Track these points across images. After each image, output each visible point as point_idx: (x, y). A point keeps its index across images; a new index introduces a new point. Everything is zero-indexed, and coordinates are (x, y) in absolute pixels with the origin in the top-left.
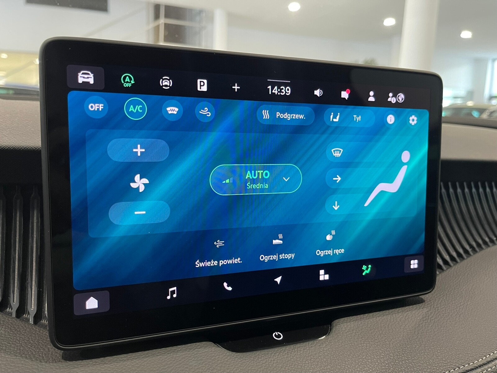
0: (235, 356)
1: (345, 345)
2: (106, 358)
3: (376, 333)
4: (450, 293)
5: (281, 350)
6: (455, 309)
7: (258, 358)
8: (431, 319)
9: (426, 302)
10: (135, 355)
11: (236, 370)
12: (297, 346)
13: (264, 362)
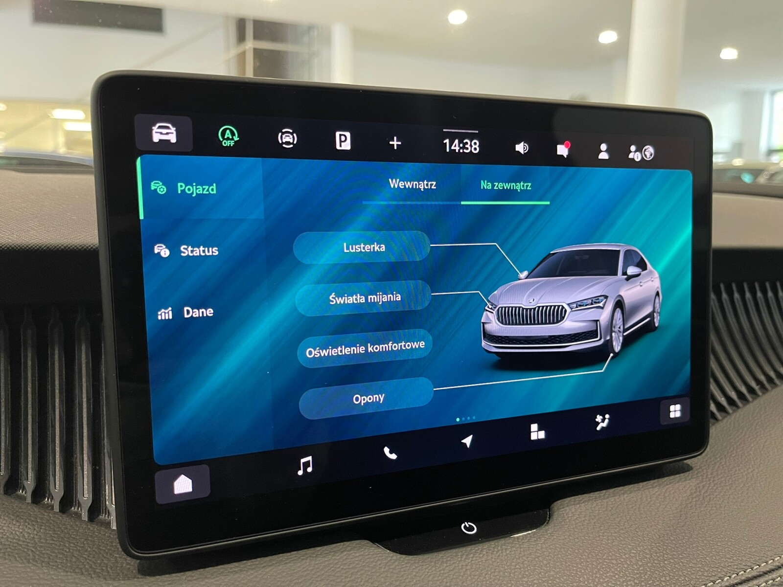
0: (406, 561)
1: (574, 539)
2: (207, 569)
3: (620, 521)
4: (731, 455)
5: (476, 550)
6: (741, 478)
7: (443, 562)
8: (703, 495)
9: (694, 469)
10: (252, 564)
11: (410, 582)
12: (500, 542)
13: (452, 569)
